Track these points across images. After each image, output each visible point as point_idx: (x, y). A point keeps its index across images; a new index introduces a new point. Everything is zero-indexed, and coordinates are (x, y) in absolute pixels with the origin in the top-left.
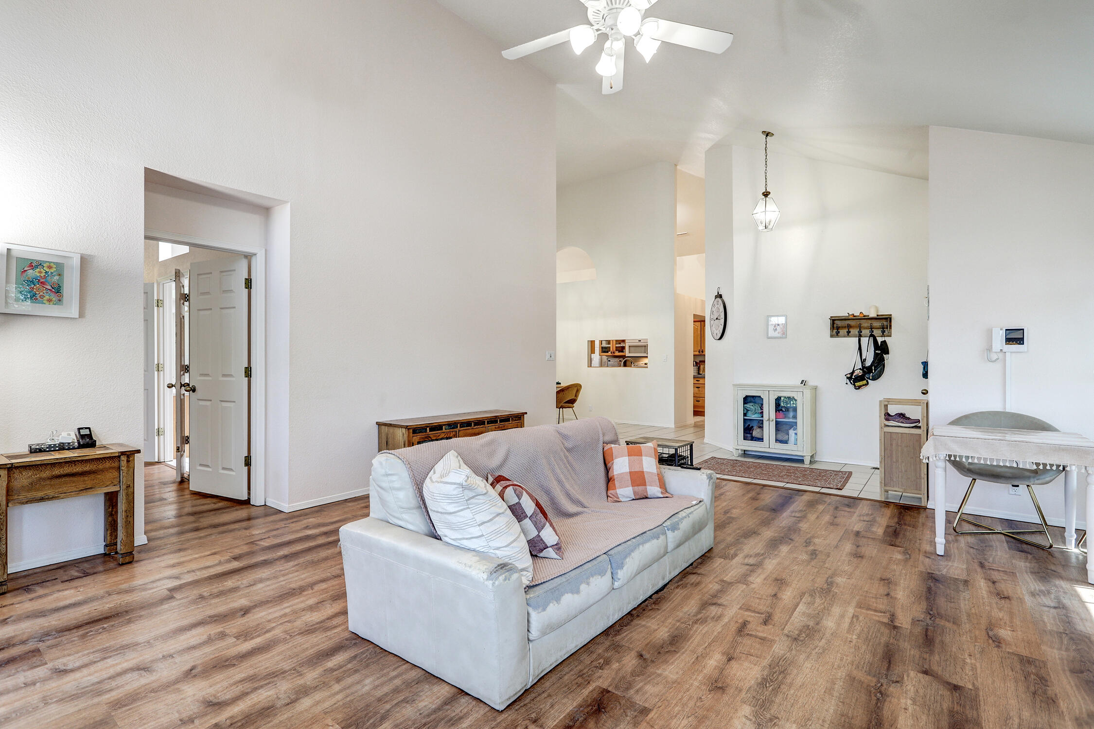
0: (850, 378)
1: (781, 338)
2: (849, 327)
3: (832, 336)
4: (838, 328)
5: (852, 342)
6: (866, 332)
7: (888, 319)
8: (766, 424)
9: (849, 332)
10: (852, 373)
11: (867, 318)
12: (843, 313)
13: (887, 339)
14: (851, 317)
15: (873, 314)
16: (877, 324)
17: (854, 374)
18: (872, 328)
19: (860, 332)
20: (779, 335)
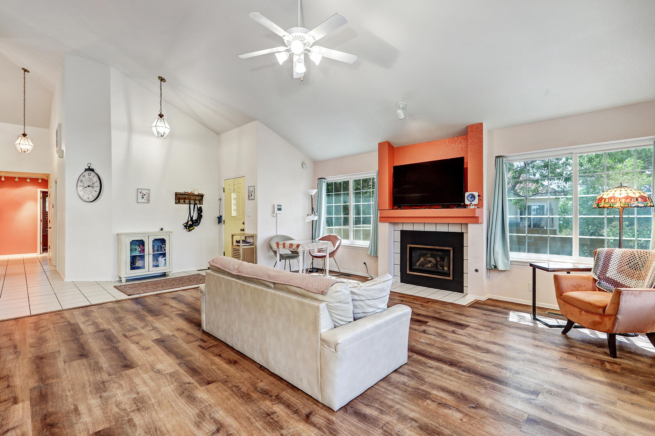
0: (186, 226)
1: (146, 203)
2: (185, 198)
3: (176, 203)
4: (179, 199)
5: (185, 207)
6: (192, 202)
7: (202, 196)
8: (146, 257)
9: (184, 201)
10: (187, 223)
11: (194, 195)
12: (181, 191)
13: (201, 205)
14: (187, 193)
15: (196, 193)
16: (197, 198)
17: (189, 224)
18: (195, 200)
19: (190, 201)
20: (145, 201)
